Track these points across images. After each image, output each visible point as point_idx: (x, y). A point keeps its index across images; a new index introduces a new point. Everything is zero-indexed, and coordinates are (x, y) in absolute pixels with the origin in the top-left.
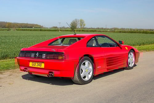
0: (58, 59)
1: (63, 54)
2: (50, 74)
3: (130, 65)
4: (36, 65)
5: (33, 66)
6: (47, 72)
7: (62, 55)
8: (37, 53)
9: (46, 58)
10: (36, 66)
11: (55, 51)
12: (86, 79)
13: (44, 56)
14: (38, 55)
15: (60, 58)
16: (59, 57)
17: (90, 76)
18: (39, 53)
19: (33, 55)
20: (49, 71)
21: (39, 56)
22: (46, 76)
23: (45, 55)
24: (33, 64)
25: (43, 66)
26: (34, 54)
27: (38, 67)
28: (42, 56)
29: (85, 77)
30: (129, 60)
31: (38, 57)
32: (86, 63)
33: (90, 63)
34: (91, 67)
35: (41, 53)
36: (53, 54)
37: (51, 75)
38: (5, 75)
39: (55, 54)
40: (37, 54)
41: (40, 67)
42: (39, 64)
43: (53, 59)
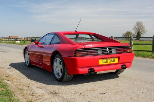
4: (109, 61)
5: (105, 63)
10: (109, 63)
14: (109, 51)
16: (128, 50)
21: (110, 51)
24: (104, 61)
25: (116, 61)
26: (102, 51)
27: (111, 63)
31: (109, 53)
35: (110, 48)
41: (113, 63)
42: (112, 60)
43: (125, 52)
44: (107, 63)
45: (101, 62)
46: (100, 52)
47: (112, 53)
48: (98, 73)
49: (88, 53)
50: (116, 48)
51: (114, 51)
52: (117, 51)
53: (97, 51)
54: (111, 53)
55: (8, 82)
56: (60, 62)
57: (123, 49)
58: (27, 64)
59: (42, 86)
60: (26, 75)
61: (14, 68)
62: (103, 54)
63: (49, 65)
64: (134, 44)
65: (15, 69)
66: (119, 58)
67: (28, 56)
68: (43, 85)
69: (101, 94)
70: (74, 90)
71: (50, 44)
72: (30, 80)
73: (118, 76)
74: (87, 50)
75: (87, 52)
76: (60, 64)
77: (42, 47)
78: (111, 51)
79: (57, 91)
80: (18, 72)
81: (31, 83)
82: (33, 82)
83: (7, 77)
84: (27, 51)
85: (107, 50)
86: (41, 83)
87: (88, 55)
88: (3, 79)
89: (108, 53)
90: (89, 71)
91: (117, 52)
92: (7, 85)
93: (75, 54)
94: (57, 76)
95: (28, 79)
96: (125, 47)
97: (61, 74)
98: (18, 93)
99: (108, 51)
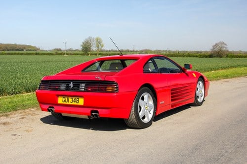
0: (106, 91)
1: (113, 83)
2: (94, 114)
3: (199, 100)
4: (70, 101)
5: (65, 103)
6: (88, 110)
7: (112, 86)
8: (70, 83)
9: (86, 90)
10: (69, 103)
11: (100, 79)
12: (146, 120)
13: (84, 88)
15: (110, 89)
16: (107, 88)
17: (150, 116)
18: (73, 83)
19: (63, 87)
20: (91, 109)
21: (74, 87)
22: (86, 117)
23: (83, 85)
25: (81, 102)
26: (65, 85)
27: (73, 103)
28: (79, 87)
29: (144, 118)
30: (197, 92)
32: (145, 97)
33: (150, 96)
34: (151, 103)
35: (77, 83)
36: (98, 83)
37: (96, 115)
38: (14, 119)
39: (100, 83)
40: (71, 85)
41: (76, 104)
42: (75, 99)
44: (67, 103)
45: (60, 100)
48: (64, 114)
62: (66, 89)
89: (70, 89)
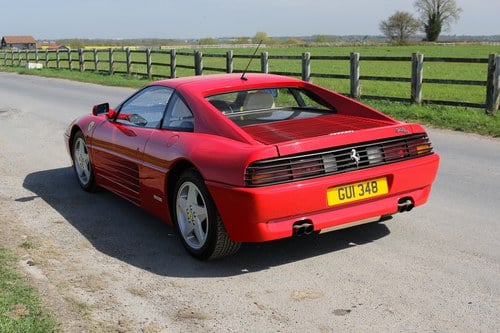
4: (358, 193)
5: (346, 200)
7: (422, 142)
10: (358, 198)
14: (357, 159)
18: (357, 149)
21: (361, 159)
24: (344, 192)
25: (382, 187)
26: (334, 160)
27: (367, 195)
31: (360, 165)
35: (362, 148)
40: (354, 155)
41: (372, 195)
42: (368, 186)
43: (408, 157)
44: (353, 199)
45: (333, 198)
46: (329, 163)
47: (368, 163)
48: (323, 231)
49: (291, 172)
50: (380, 145)
51: (373, 156)
52: (383, 155)
53: (319, 162)
54: (365, 163)
55: (32, 270)
56: (199, 198)
57: (403, 146)
58: (85, 183)
59: (144, 284)
60: (85, 232)
61: (40, 199)
62: (339, 169)
63: (160, 199)
64: (425, 81)
65: (45, 203)
66: (390, 179)
67: (86, 157)
68: (148, 278)
69: (338, 312)
70: (248, 295)
71: (161, 127)
72: (102, 256)
73: (384, 225)
74: (288, 161)
75: (289, 167)
76: (200, 203)
77: (129, 133)
78: (367, 158)
79: (197, 305)
80: (58, 216)
81: (106, 270)
82: (114, 265)
83: (26, 246)
84: (80, 140)
85: (354, 156)
86: (138, 266)
87: (291, 178)
88: (16, 259)
89: (355, 166)
90: (294, 229)
91: (384, 160)
92: (31, 290)
93: (249, 176)
94: (188, 239)
95: (94, 251)
96: (409, 140)
97: (202, 237)
98: (73, 322)
99: (354, 160)
